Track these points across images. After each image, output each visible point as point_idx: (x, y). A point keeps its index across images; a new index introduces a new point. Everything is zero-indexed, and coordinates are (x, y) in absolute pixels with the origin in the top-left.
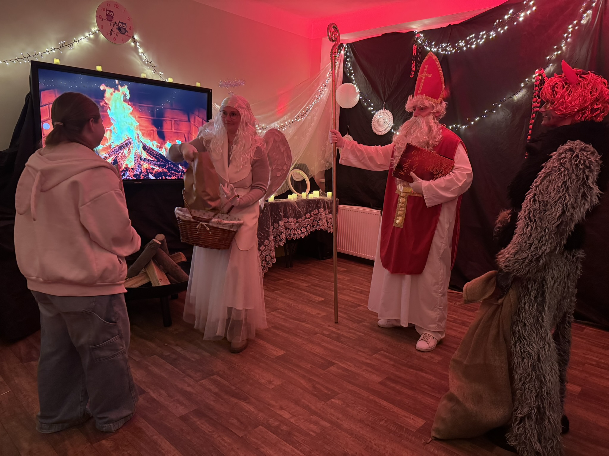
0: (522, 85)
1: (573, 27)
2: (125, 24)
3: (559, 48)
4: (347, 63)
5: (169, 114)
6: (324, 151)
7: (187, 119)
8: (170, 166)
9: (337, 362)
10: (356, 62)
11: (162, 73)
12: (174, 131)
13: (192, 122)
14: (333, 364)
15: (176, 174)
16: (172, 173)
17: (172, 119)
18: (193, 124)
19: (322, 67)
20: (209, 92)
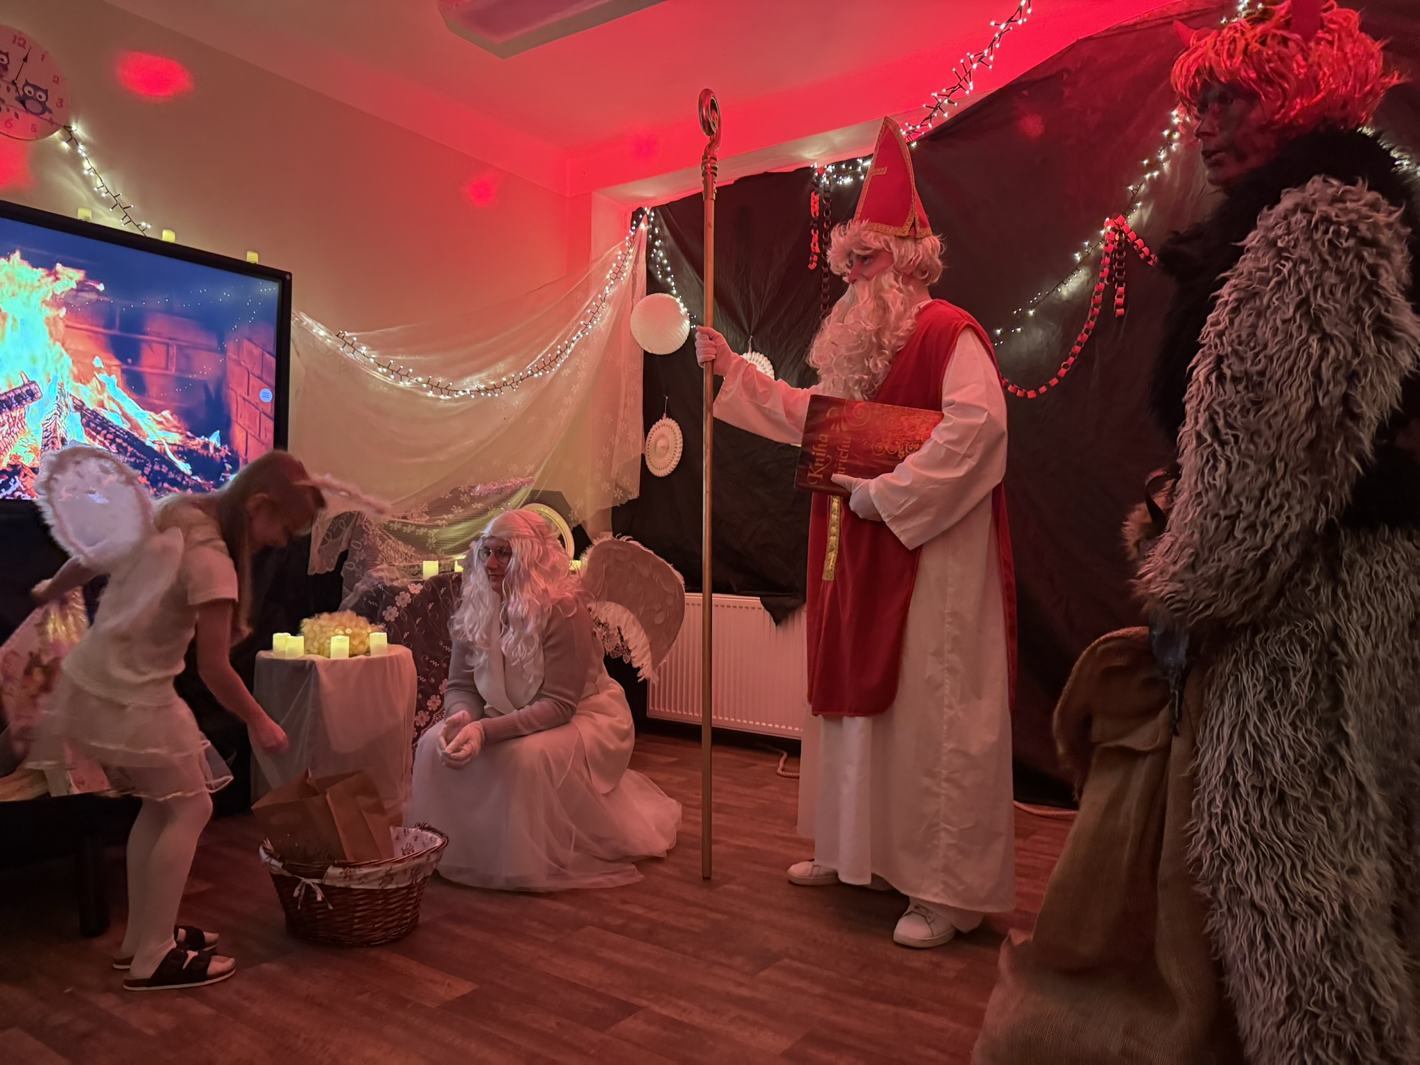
0: (1078, 257)
2: (46, 92)
3: (1155, 165)
4: (655, 250)
5: (157, 326)
6: (609, 462)
7: (214, 344)
8: (157, 467)
9: (644, 1003)
10: (675, 248)
11: (149, 226)
12: (174, 372)
13: (230, 354)
14: (629, 1010)
17: (167, 341)
18: (235, 360)
19: (593, 257)
20: (283, 280)
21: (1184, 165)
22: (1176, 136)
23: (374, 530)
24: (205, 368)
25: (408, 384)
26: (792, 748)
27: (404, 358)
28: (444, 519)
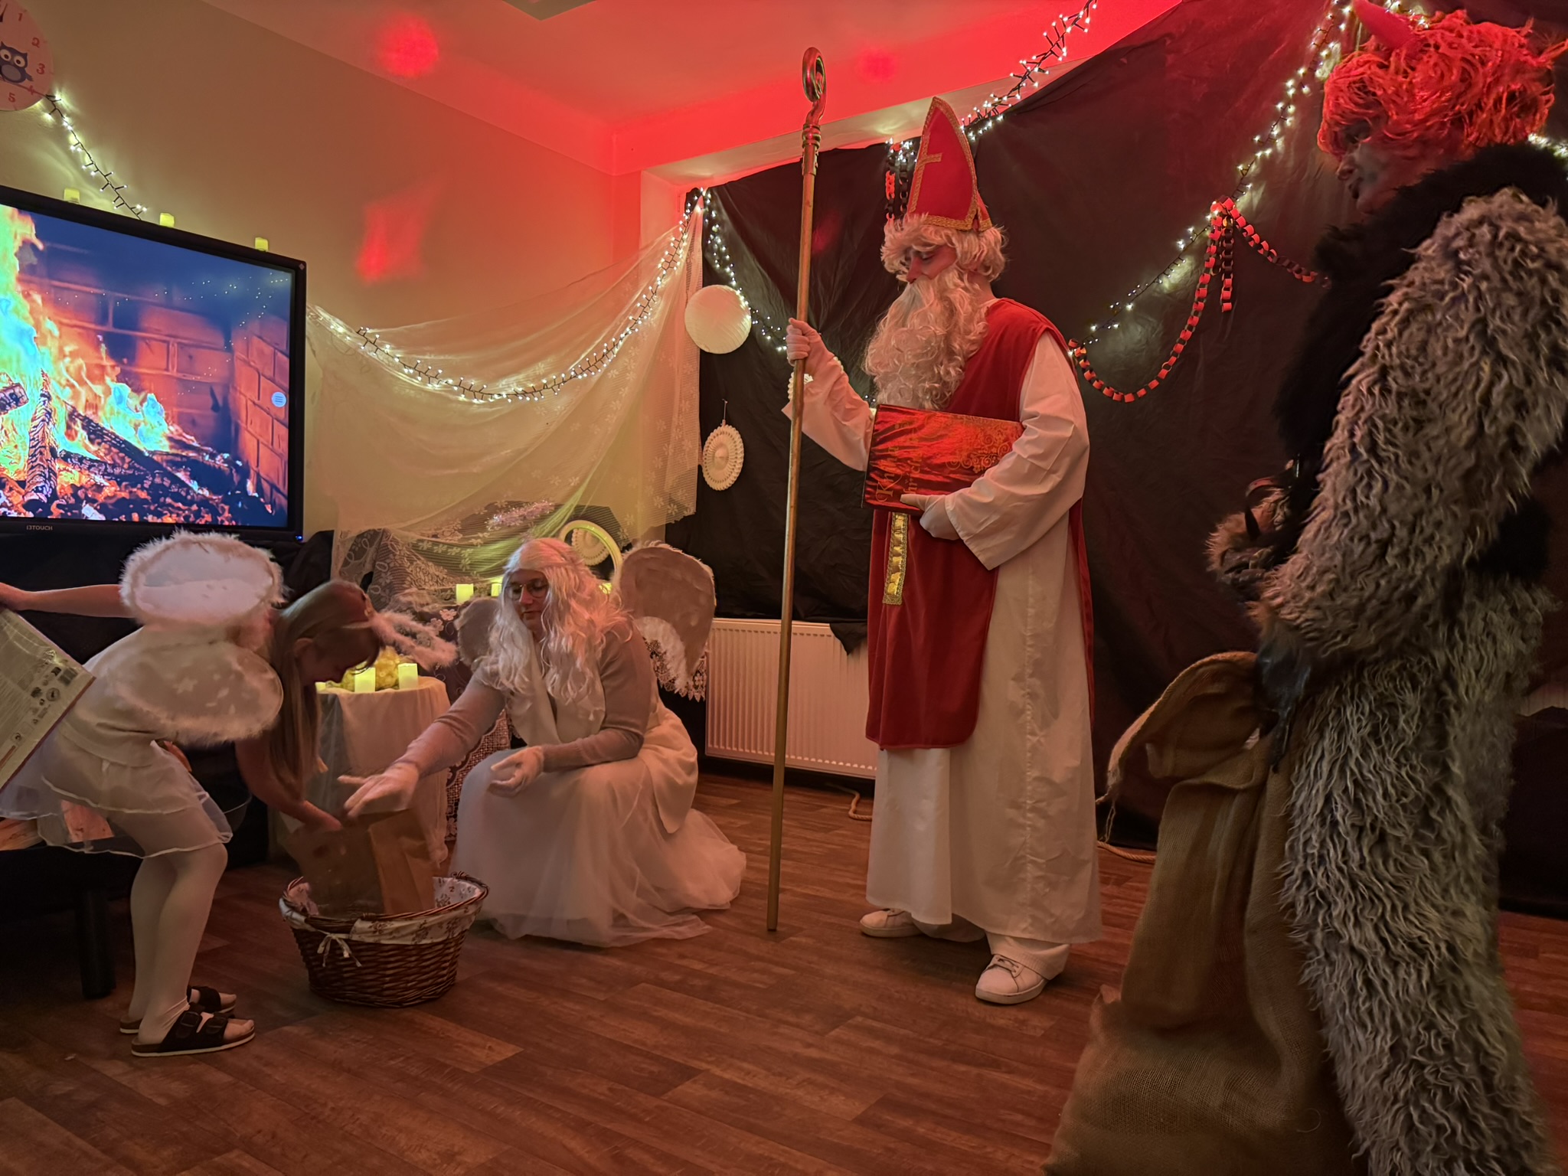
0: (1181, 244)
1: (1299, 86)
2: (25, 56)
3: (1268, 142)
4: (712, 236)
5: (154, 321)
6: (662, 474)
7: (220, 342)
8: (158, 480)
9: (704, 1066)
10: (735, 233)
11: (145, 209)
12: (173, 372)
13: (238, 354)
14: (687, 1073)
15: (179, 508)
16: (165, 505)
17: (168, 339)
18: (244, 361)
19: (643, 244)
20: (297, 270)
21: (1301, 141)
22: (1292, 109)
23: (402, 551)
24: (211, 368)
25: (437, 387)
26: (864, 788)
27: (433, 357)
28: (476, 538)
